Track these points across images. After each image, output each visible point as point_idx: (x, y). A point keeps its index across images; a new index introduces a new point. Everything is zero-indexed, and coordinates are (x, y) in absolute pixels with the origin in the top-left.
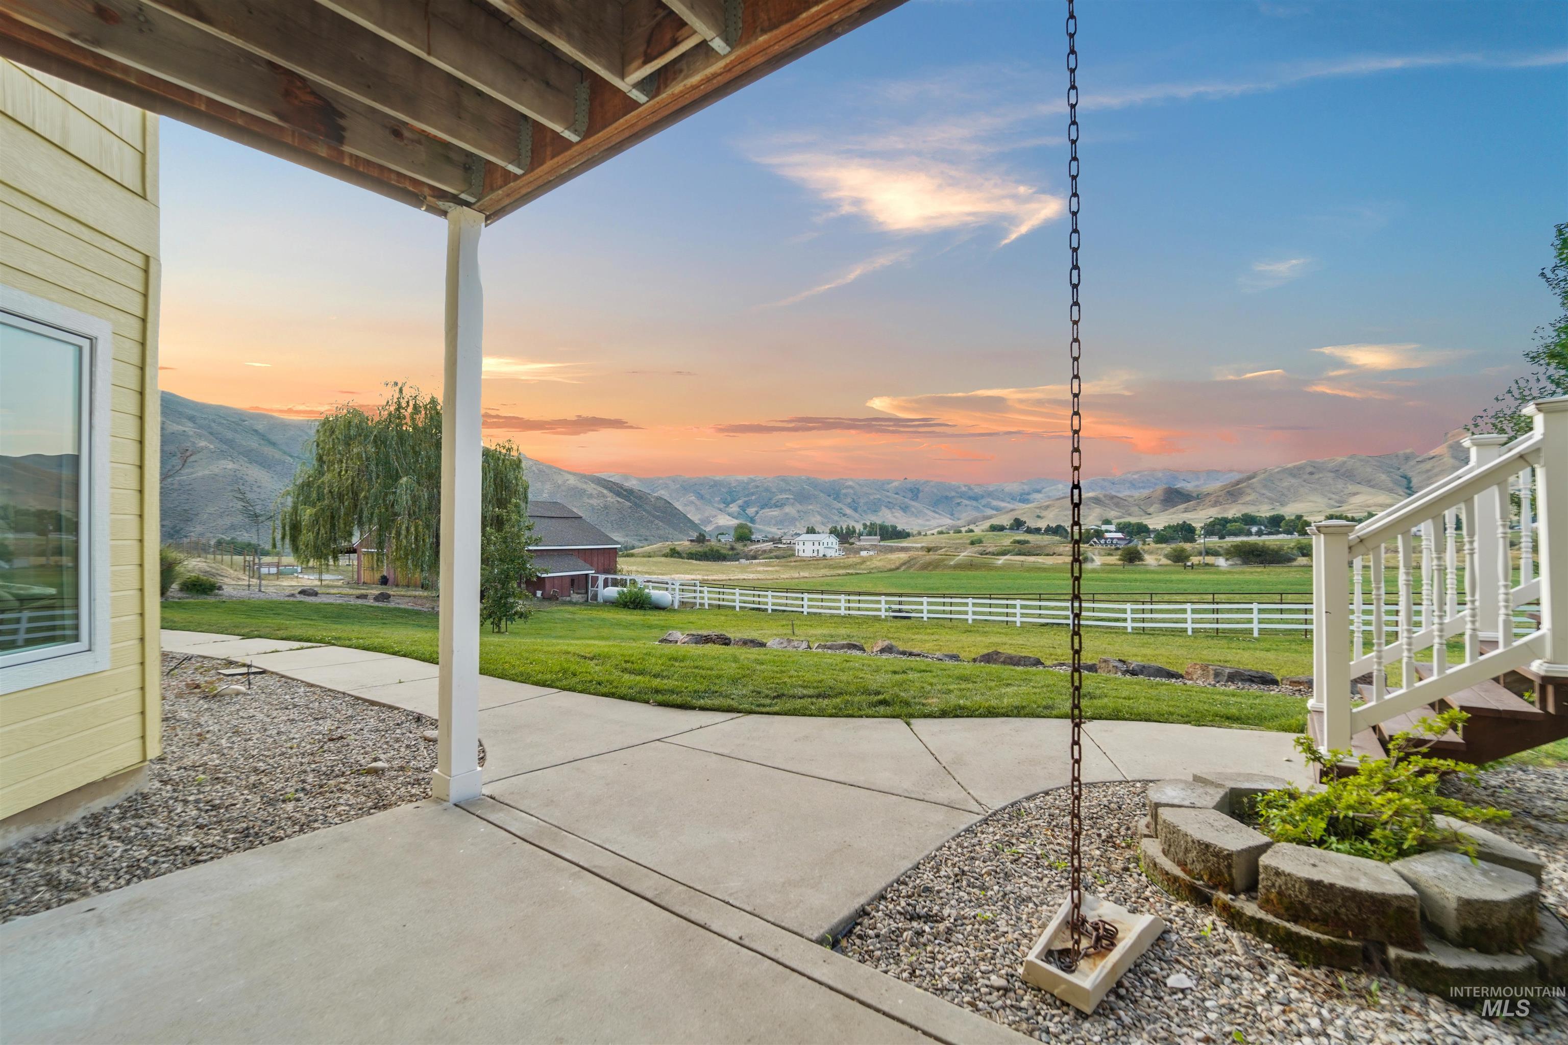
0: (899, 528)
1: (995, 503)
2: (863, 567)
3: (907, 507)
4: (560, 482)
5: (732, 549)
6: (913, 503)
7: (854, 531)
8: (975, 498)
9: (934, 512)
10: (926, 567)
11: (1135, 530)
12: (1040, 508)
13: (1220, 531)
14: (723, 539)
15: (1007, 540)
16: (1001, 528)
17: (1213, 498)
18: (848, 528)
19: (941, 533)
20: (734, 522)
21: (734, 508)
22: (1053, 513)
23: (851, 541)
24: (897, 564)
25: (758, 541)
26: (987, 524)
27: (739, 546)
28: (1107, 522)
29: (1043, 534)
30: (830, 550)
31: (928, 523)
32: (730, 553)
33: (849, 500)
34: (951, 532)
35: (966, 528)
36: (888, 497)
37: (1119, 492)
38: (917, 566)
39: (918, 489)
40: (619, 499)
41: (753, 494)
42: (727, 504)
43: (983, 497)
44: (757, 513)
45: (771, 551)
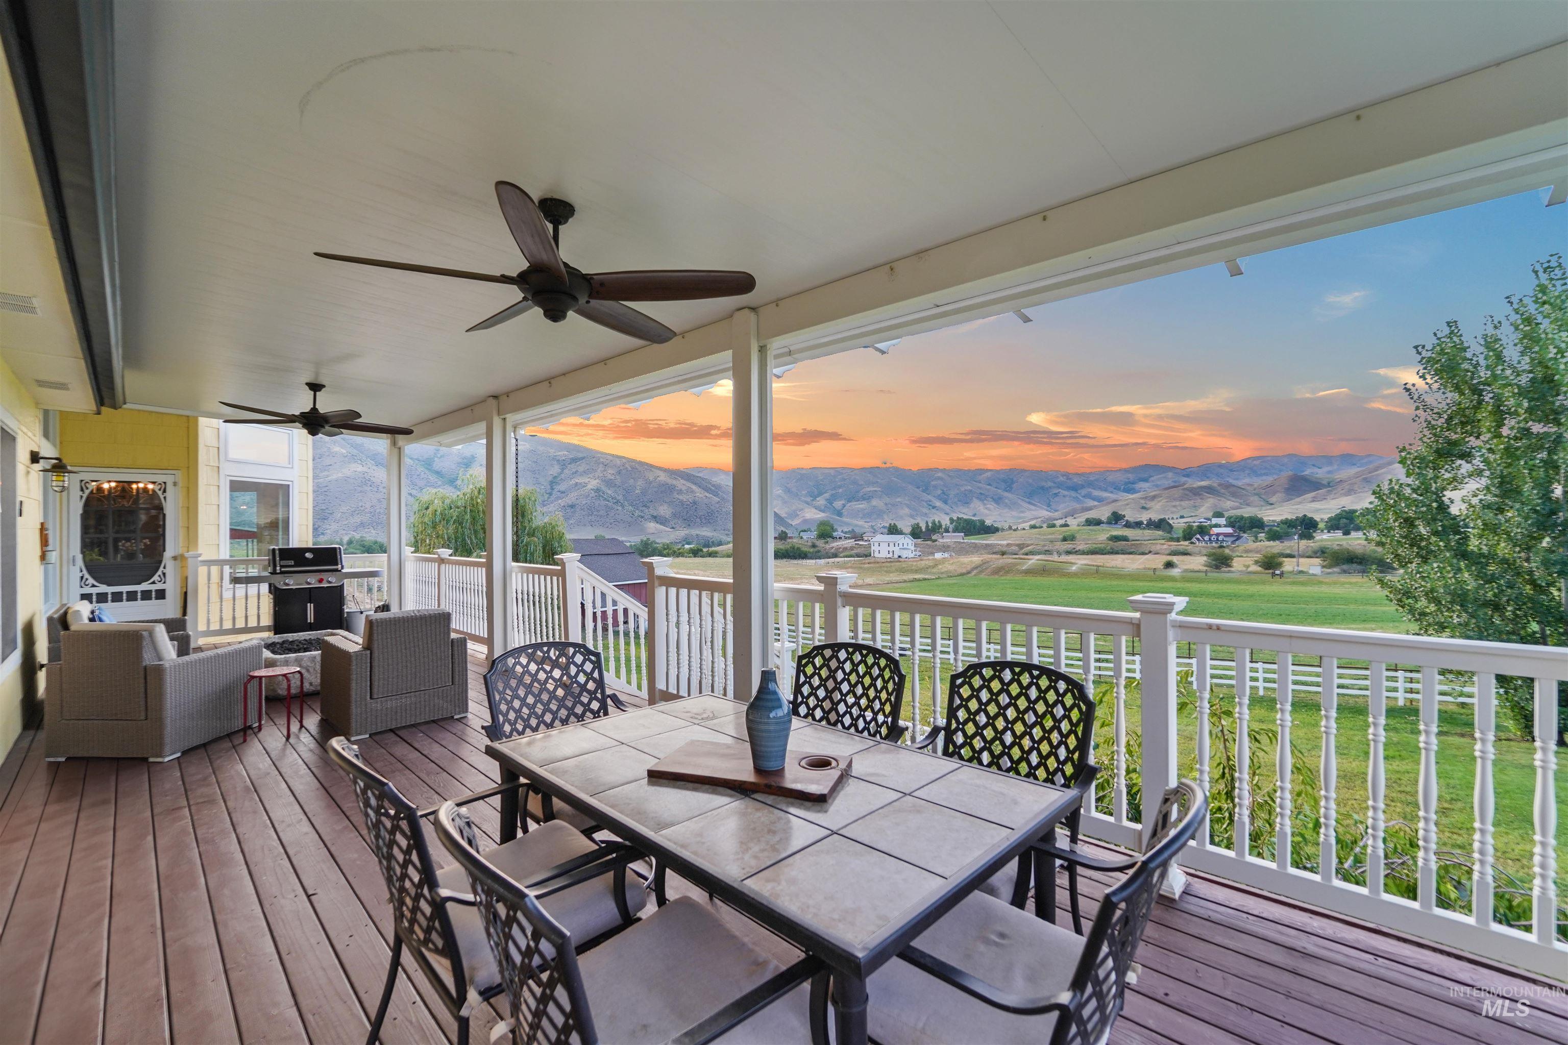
0: (988, 522)
1: (1096, 493)
2: (934, 570)
3: (1000, 498)
4: (651, 479)
5: (814, 546)
6: (1006, 494)
7: (940, 526)
8: (1075, 488)
9: (1029, 503)
10: (998, 571)
11: (1247, 525)
12: (1146, 498)
13: (1346, 525)
14: (805, 536)
15: (1102, 535)
16: (1098, 523)
17: (1346, 486)
18: (934, 522)
19: (1033, 527)
20: (820, 516)
21: (821, 501)
22: (1160, 504)
23: (934, 537)
24: (969, 568)
25: (840, 538)
26: (1082, 518)
27: (820, 543)
28: (1218, 515)
29: (1144, 528)
30: (906, 552)
31: (1022, 515)
32: (812, 550)
33: (939, 492)
34: (1045, 525)
35: (1062, 522)
36: (980, 488)
37: (1237, 479)
38: (989, 570)
39: (1012, 480)
40: (707, 495)
41: (840, 487)
42: (815, 498)
43: (1083, 487)
44: (844, 506)
45: (852, 548)
